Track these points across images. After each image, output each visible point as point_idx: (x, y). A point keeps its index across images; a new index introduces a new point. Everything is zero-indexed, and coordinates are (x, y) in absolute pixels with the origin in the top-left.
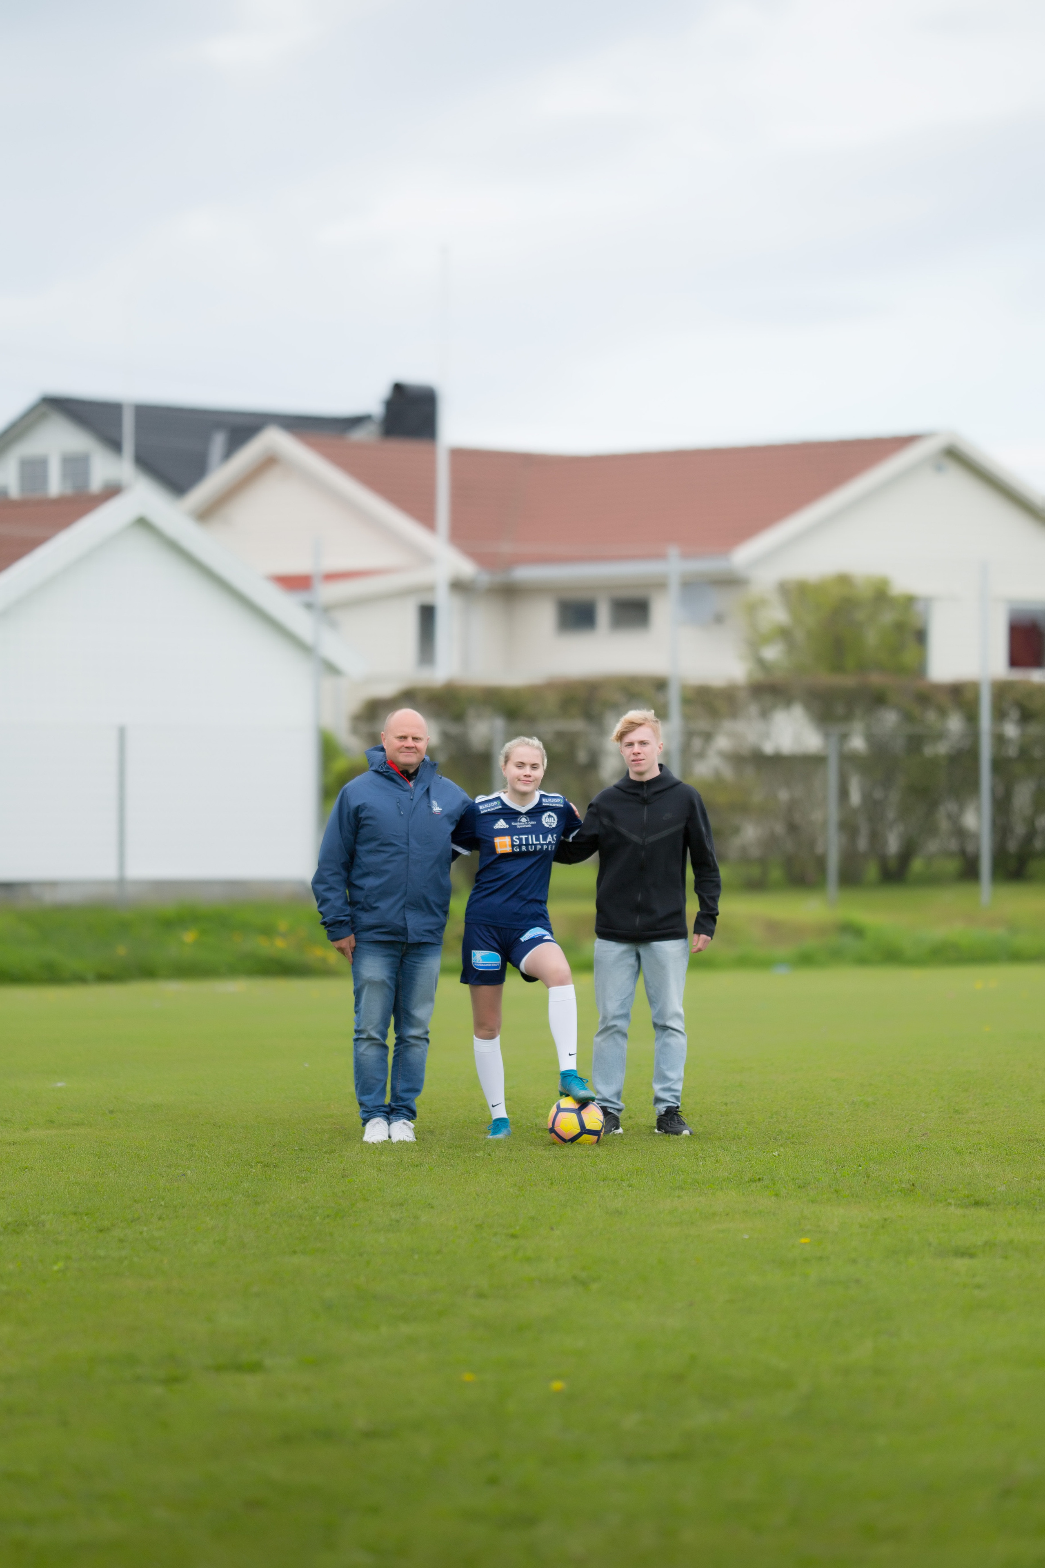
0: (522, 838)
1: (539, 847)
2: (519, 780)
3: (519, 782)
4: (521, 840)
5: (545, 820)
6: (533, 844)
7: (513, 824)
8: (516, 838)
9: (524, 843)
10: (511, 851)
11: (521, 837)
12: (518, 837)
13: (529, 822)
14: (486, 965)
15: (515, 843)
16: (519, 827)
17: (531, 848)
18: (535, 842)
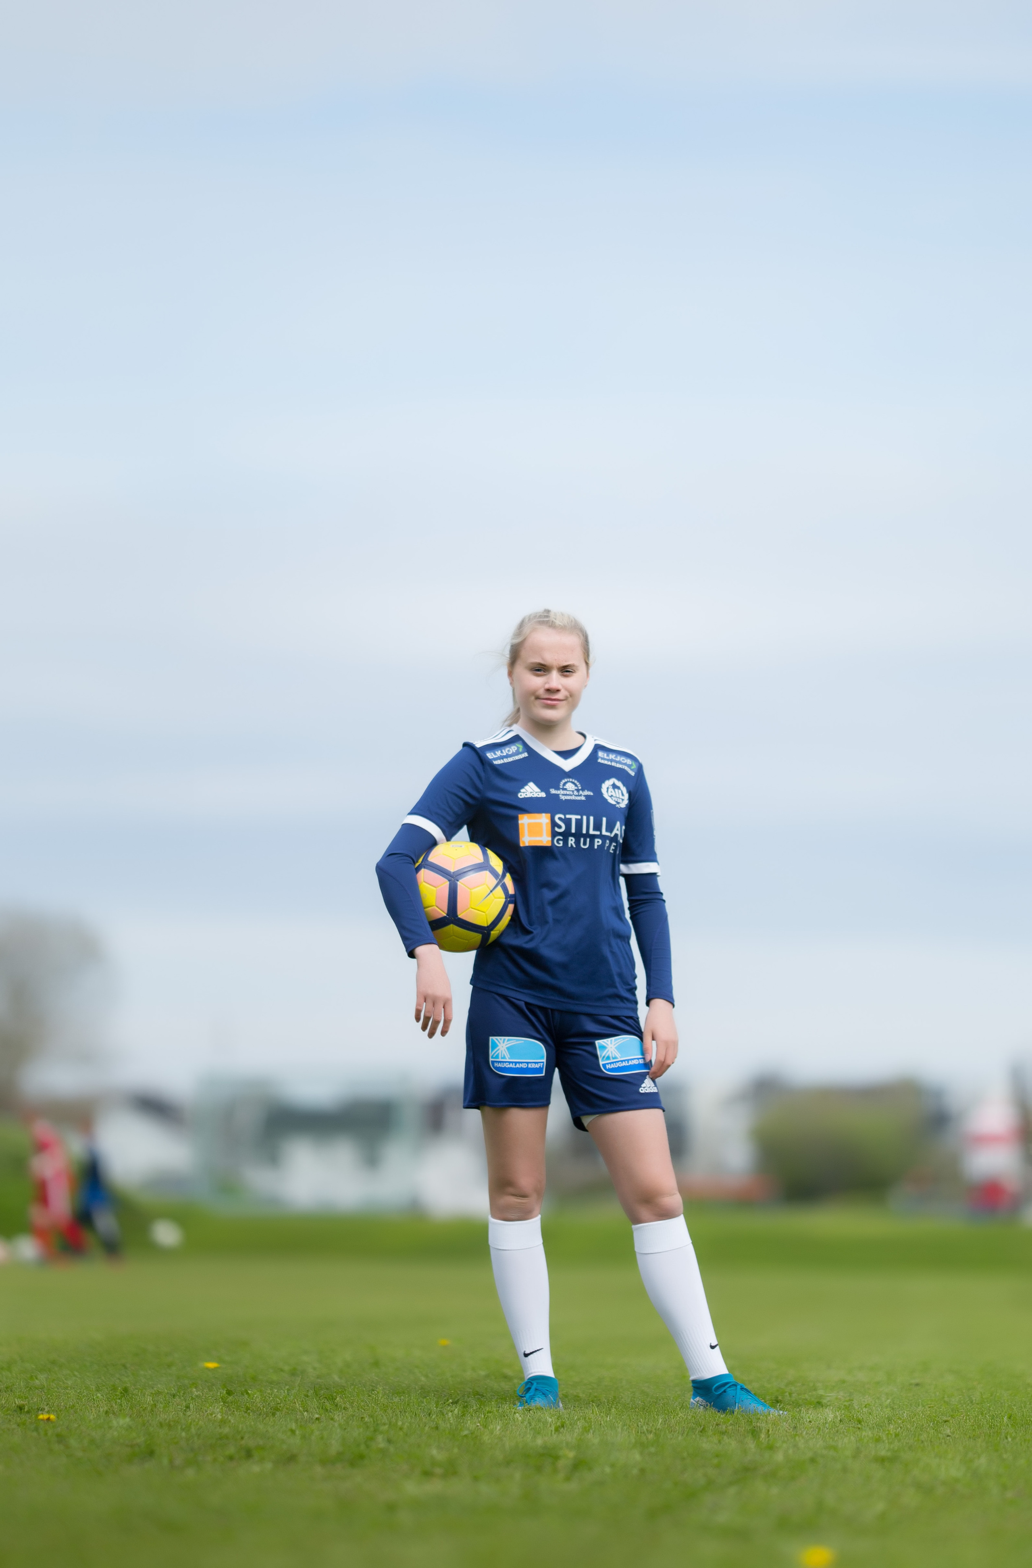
0: (570, 819)
1: (598, 842)
2: (538, 698)
3: (538, 702)
4: (568, 822)
5: (607, 791)
6: (588, 835)
7: (553, 791)
8: (560, 819)
9: (573, 831)
10: (549, 844)
11: (568, 816)
12: (563, 816)
13: (581, 792)
14: (518, 1066)
15: (557, 829)
16: (563, 798)
17: (585, 844)
18: (592, 832)
